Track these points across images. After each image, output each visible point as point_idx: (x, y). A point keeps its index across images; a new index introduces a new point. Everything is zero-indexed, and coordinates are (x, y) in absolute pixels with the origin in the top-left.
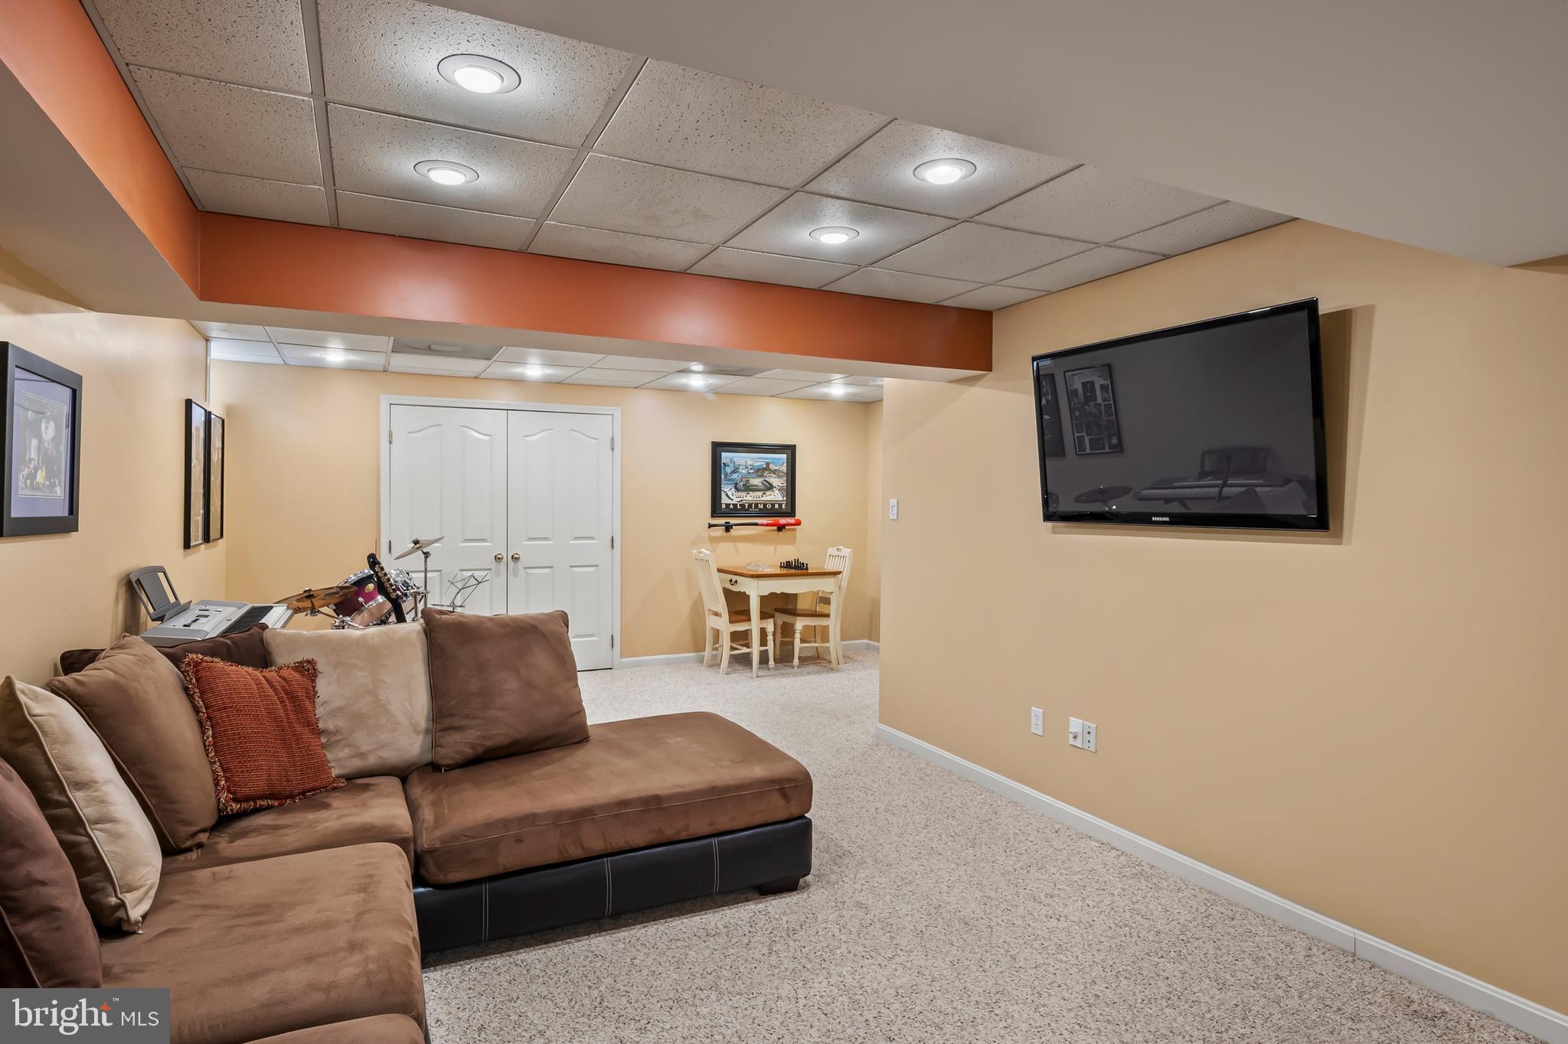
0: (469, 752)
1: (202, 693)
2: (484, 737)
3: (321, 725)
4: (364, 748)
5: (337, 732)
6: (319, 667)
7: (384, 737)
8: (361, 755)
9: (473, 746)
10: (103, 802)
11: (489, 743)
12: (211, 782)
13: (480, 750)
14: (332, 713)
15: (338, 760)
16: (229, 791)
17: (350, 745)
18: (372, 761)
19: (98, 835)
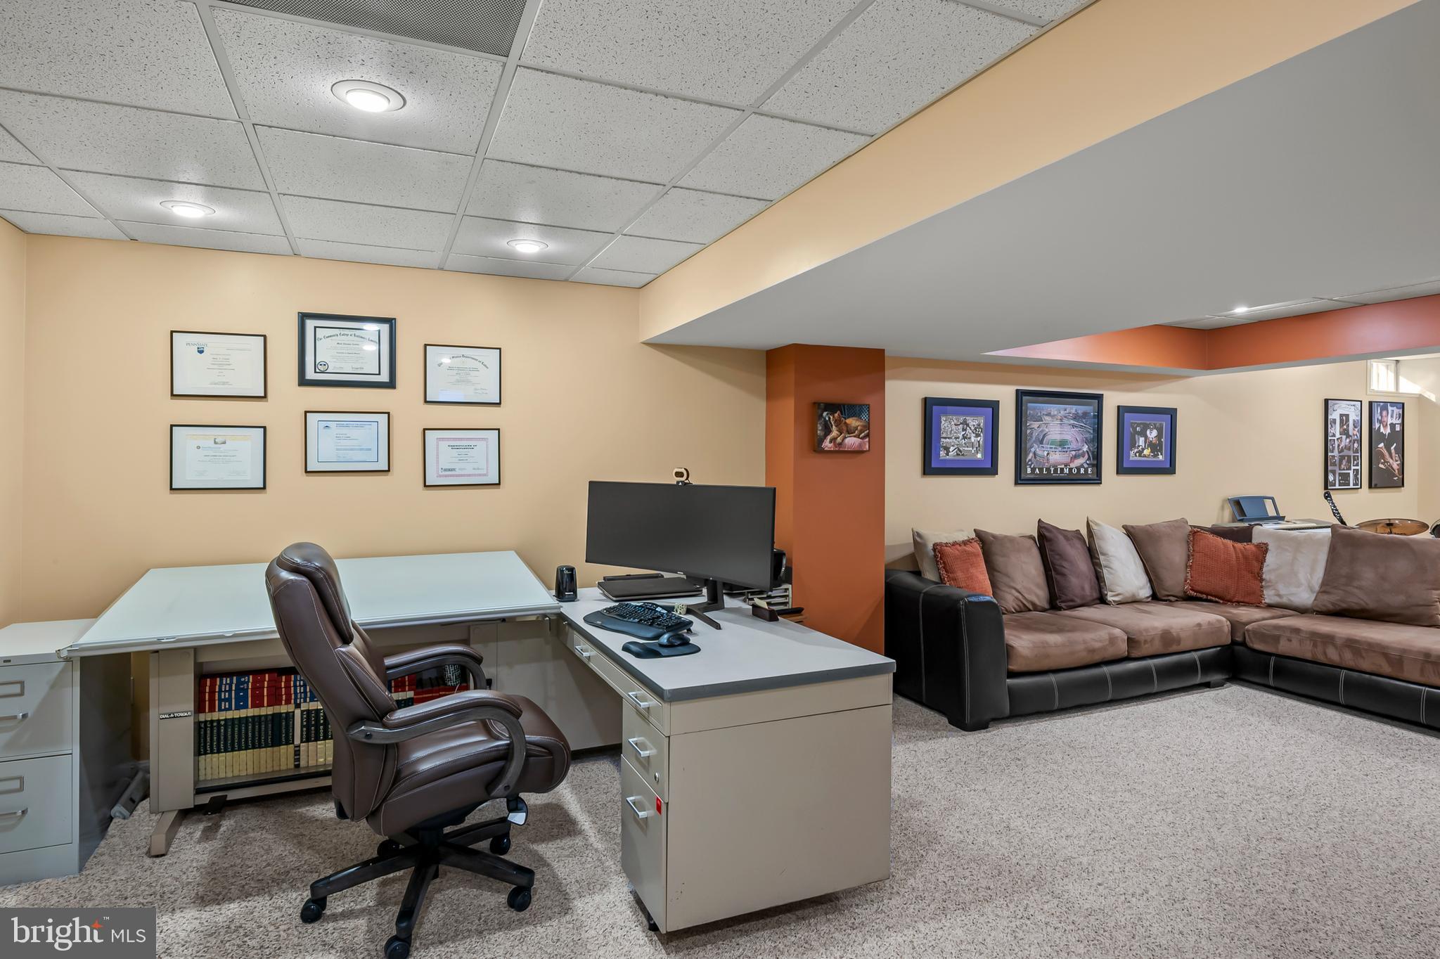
0: (1331, 607)
1: (1193, 545)
2: (1341, 601)
3: (1264, 576)
4: (1282, 592)
5: (1270, 581)
6: (1270, 547)
7: (1293, 590)
8: (1279, 596)
9: (1333, 604)
10: (1108, 561)
11: (1344, 605)
12: (1183, 580)
13: (1338, 608)
14: (1270, 571)
15: (1268, 596)
16: (1190, 585)
17: (1275, 589)
18: (1284, 600)
19: (1105, 571)
